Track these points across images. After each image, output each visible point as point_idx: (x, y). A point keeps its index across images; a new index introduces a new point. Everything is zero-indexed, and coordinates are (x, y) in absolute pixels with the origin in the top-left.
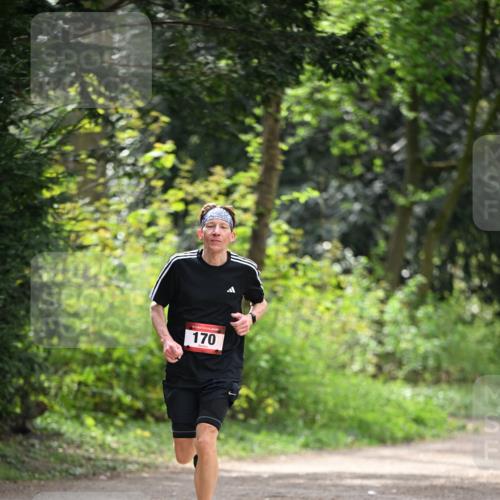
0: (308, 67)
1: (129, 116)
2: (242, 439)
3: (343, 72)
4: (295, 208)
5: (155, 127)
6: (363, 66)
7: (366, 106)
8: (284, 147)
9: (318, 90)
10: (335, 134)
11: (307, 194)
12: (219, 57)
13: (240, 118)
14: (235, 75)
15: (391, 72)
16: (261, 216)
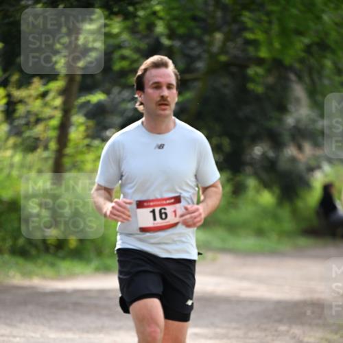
2: (52, 265)
4: (90, 107)
6: (136, 10)
7: (139, 36)
10: (116, 55)
11: (97, 97)
15: (155, 13)
16: (67, 111)
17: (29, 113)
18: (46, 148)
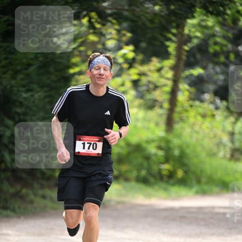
0: (198, 10)
1: (111, 33)
2: (165, 189)
3: (215, 12)
4: (193, 78)
5: (124, 39)
6: (225, 10)
7: (226, 28)
8: (186, 48)
9: (203, 20)
10: (211, 42)
11: (197, 71)
12: (155, 4)
13: (165, 34)
14: (163, 14)
15: (238, 12)
16: (176, 81)
17: (149, 82)
18: (161, 107)
